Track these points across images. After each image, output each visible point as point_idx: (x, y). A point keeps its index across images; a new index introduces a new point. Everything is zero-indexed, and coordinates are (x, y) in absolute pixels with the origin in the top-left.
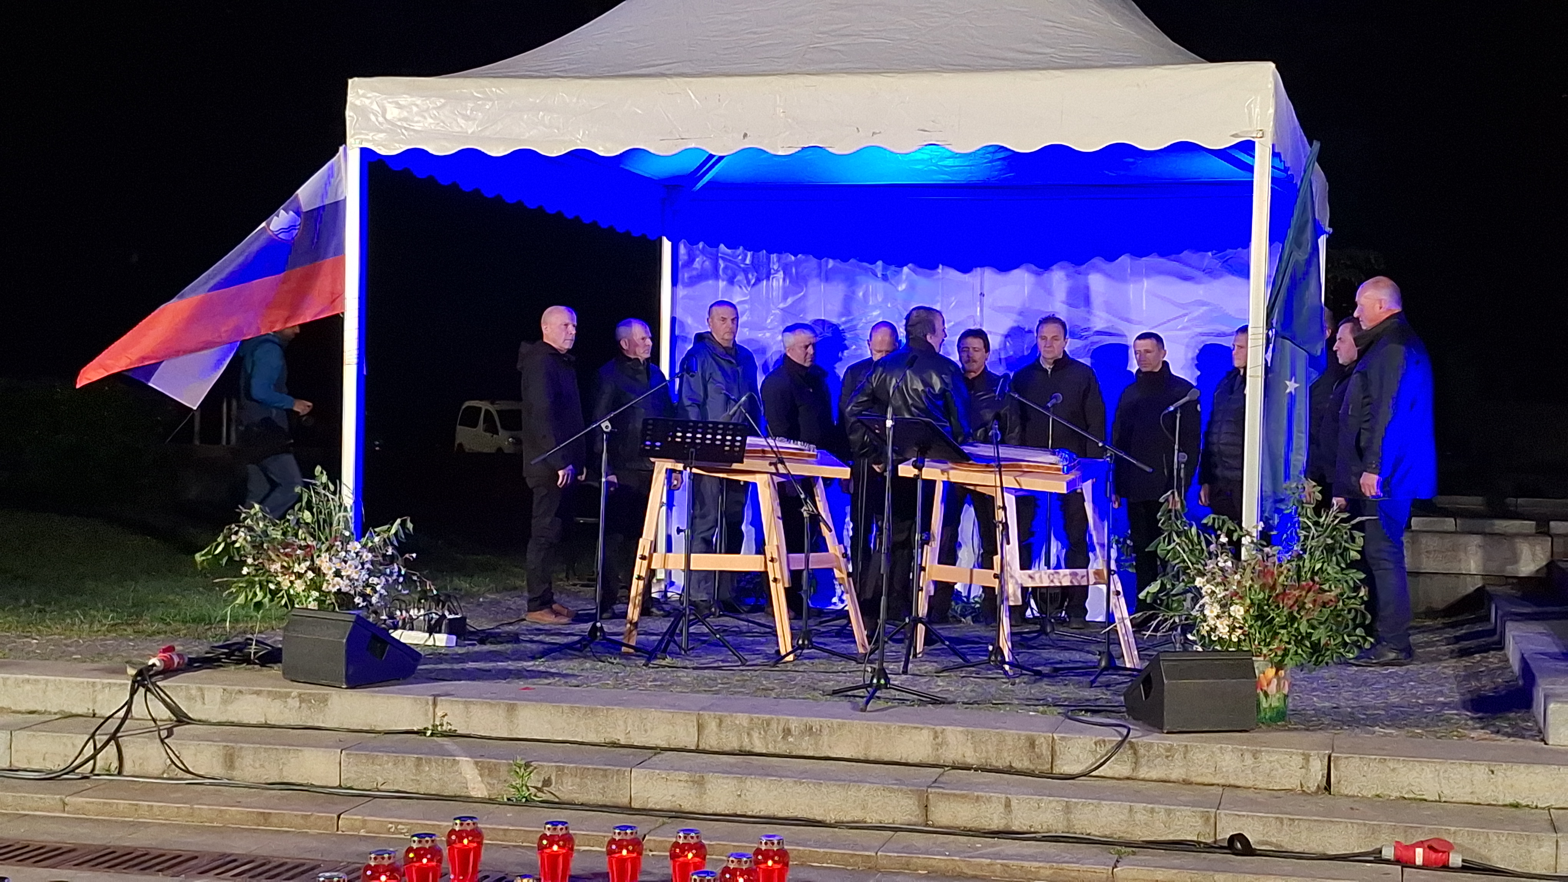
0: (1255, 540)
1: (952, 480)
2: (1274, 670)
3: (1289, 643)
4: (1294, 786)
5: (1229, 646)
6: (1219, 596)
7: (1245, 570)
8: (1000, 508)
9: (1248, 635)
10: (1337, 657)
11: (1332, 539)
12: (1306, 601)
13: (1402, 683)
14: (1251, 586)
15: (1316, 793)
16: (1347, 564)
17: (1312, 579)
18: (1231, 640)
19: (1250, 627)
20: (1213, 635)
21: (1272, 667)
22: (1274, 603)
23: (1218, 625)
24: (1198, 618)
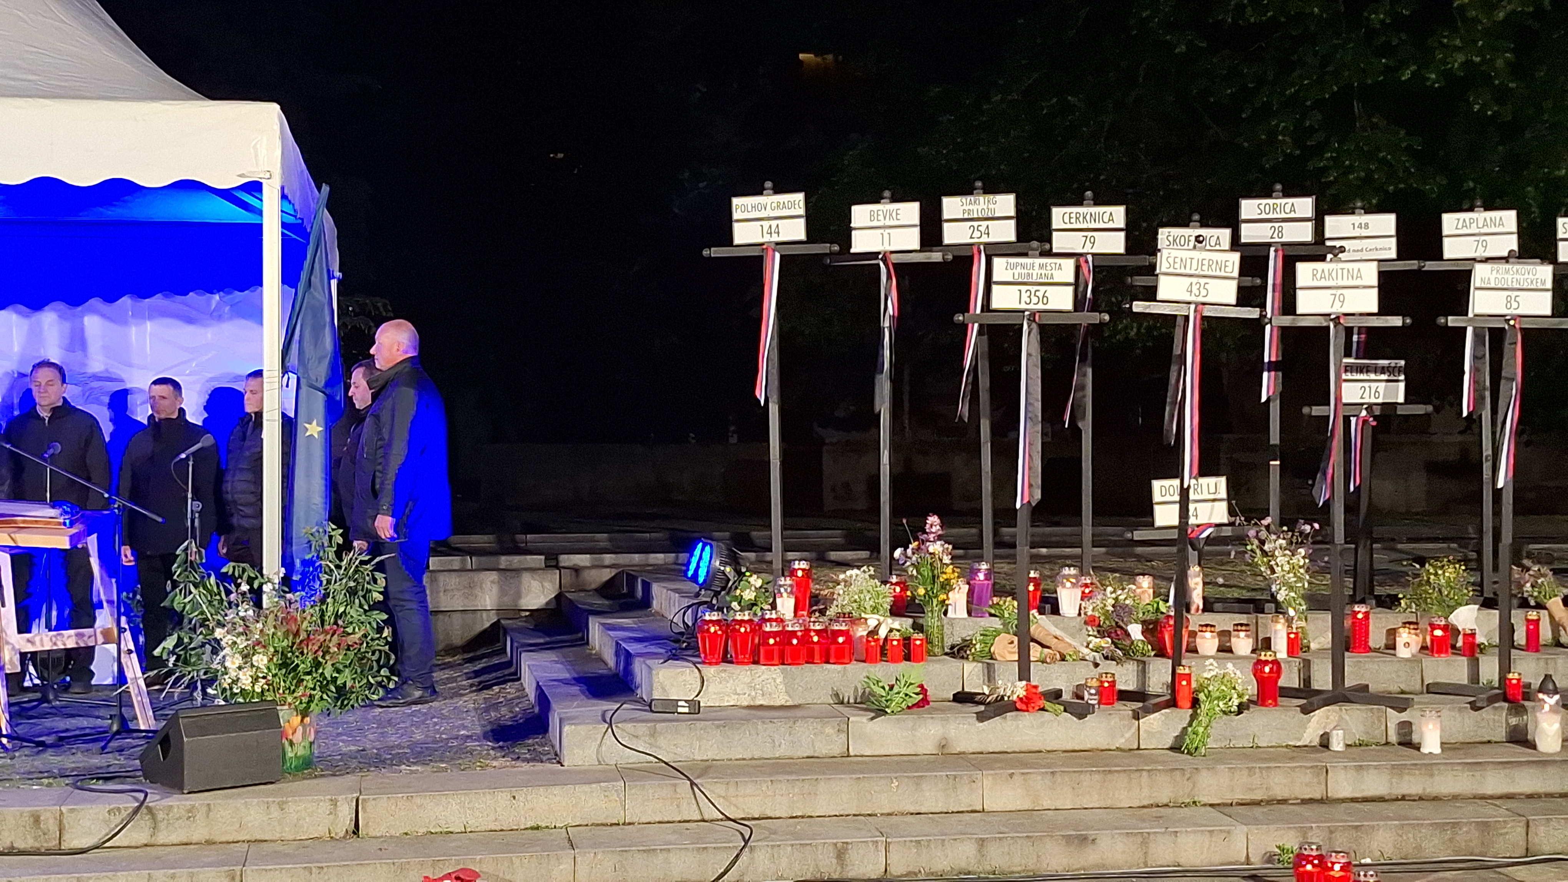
0: (277, 586)
2: (299, 718)
3: (314, 689)
4: (322, 834)
5: (253, 697)
6: (241, 647)
7: (266, 617)
9: (272, 684)
10: (363, 700)
11: (354, 581)
12: (331, 645)
13: (426, 719)
14: (273, 634)
15: (344, 837)
16: (369, 605)
17: (336, 623)
18: (254, 691)
19: (274, 676)
20: (235, 687)
21: (297, 715)
22: (298, 649)
23: (241, 676)
24: (218, 671)
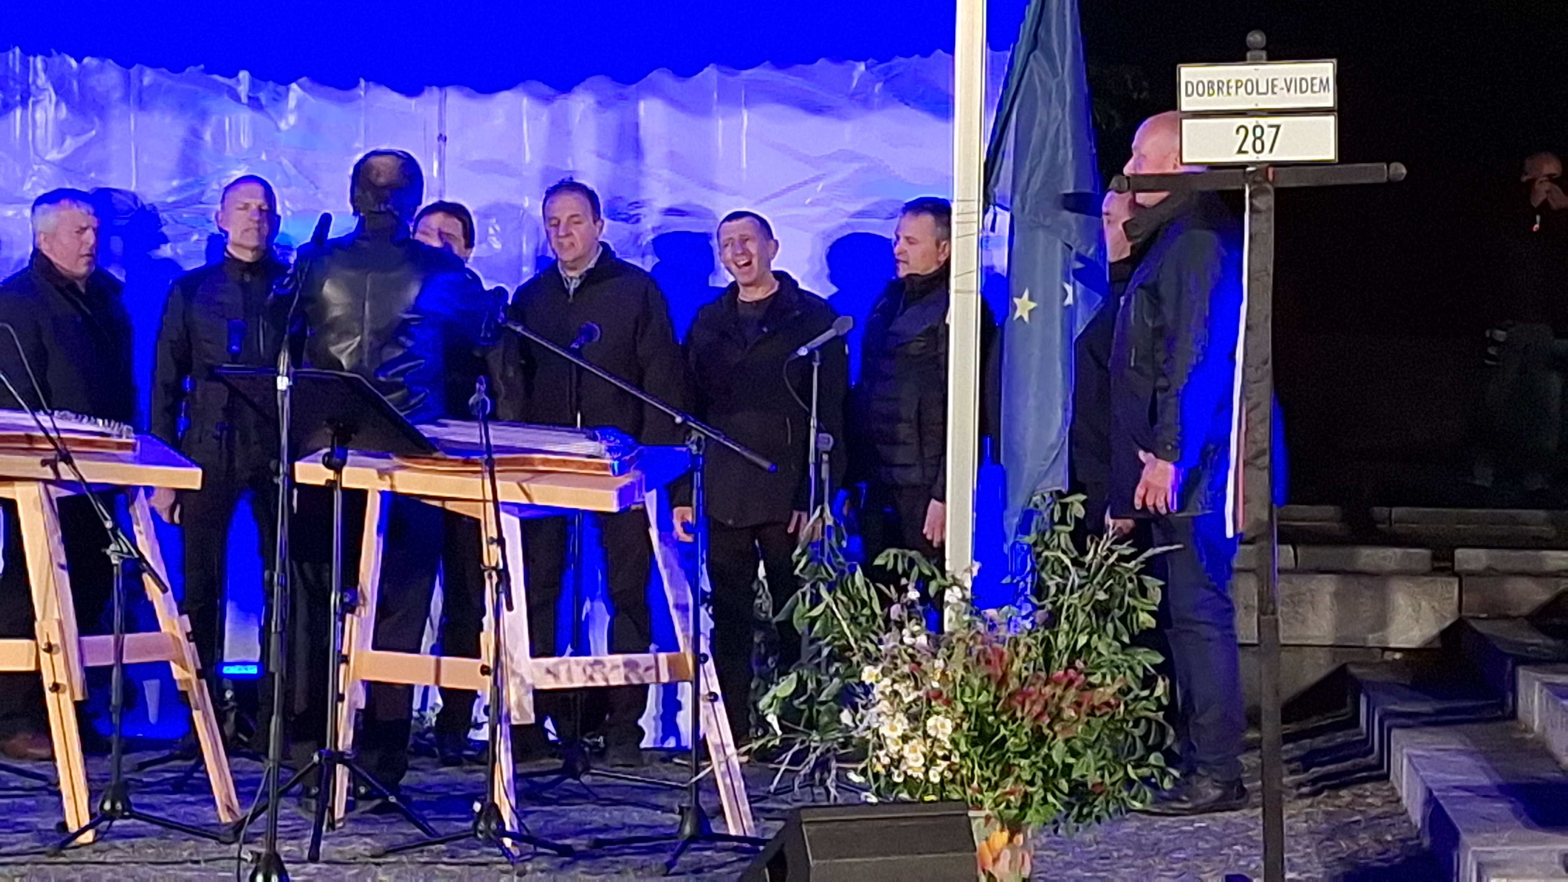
0: (968, 594)
1: (400, 490)
2: (1006, 834)
3: (1031, 783)
5: (925, 792)
6: (907, 700)
7: (950, 648)
8: (491, 541)
9: (958, 771)
10: (1115, 806)
11: (1106, 591)
12: (1064, 705)
14: (963, 680)
16: (1132, 637)
17: (1072, 665)
18: (928, 780)
19: (963, 756)
20: (896, 772)
21: (1002, 830)
22: (1004, 711)
23: (906, 753)
24: (868, 741)
